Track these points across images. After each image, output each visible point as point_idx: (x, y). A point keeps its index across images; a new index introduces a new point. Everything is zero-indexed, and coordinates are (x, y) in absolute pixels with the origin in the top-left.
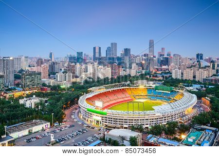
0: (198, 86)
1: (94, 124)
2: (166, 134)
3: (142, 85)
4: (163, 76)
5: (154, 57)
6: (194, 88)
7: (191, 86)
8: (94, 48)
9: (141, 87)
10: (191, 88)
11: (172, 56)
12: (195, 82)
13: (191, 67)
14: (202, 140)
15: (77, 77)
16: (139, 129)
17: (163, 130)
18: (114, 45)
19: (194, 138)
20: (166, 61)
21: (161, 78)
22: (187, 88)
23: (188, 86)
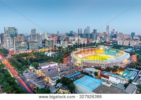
0: (131, 49)
1: (78, 65)
2: (112, 71)
3: (102, 48)
4: (113, 44)
5: (109, 34)
6: (129, 50)
7: (127, 49)
8: (79, 29)
9: (101, 49)
10: (127, 50)
11: (118, 33)
12: (129, 47)
13: (128, 40)
14: (130, 75)
15: (70, 43)
16: (99, 68)
17: (111, 69)
18: (88, 28)
19: (127, 74)
20: (115, 36)
21: (112, 45)
22: (125, 50)
23: (126, 49)
